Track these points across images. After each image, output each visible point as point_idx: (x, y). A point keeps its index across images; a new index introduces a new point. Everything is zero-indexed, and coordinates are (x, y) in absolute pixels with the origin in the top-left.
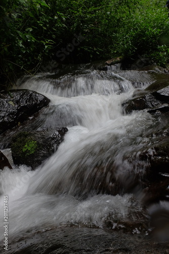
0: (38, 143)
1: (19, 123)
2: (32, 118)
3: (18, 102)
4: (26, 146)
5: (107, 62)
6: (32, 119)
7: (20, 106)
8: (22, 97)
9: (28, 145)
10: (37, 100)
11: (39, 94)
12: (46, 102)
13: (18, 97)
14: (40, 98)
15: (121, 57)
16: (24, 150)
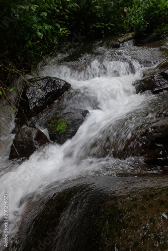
0: (67, 124)
1: (47, 106)
2: (57, 101)
3: (44, 89)
4: (59, 126)
5: (119, 40)
6: (57, 103)
7: (47, 92)
8: (47, 84)
9: (60, 126)
10: (60, 86)
11: (60, 80)
12: (67, 86)
13: (44, 85)
14: (62, 84)
15: (133, 33)
16: (58, 129)
